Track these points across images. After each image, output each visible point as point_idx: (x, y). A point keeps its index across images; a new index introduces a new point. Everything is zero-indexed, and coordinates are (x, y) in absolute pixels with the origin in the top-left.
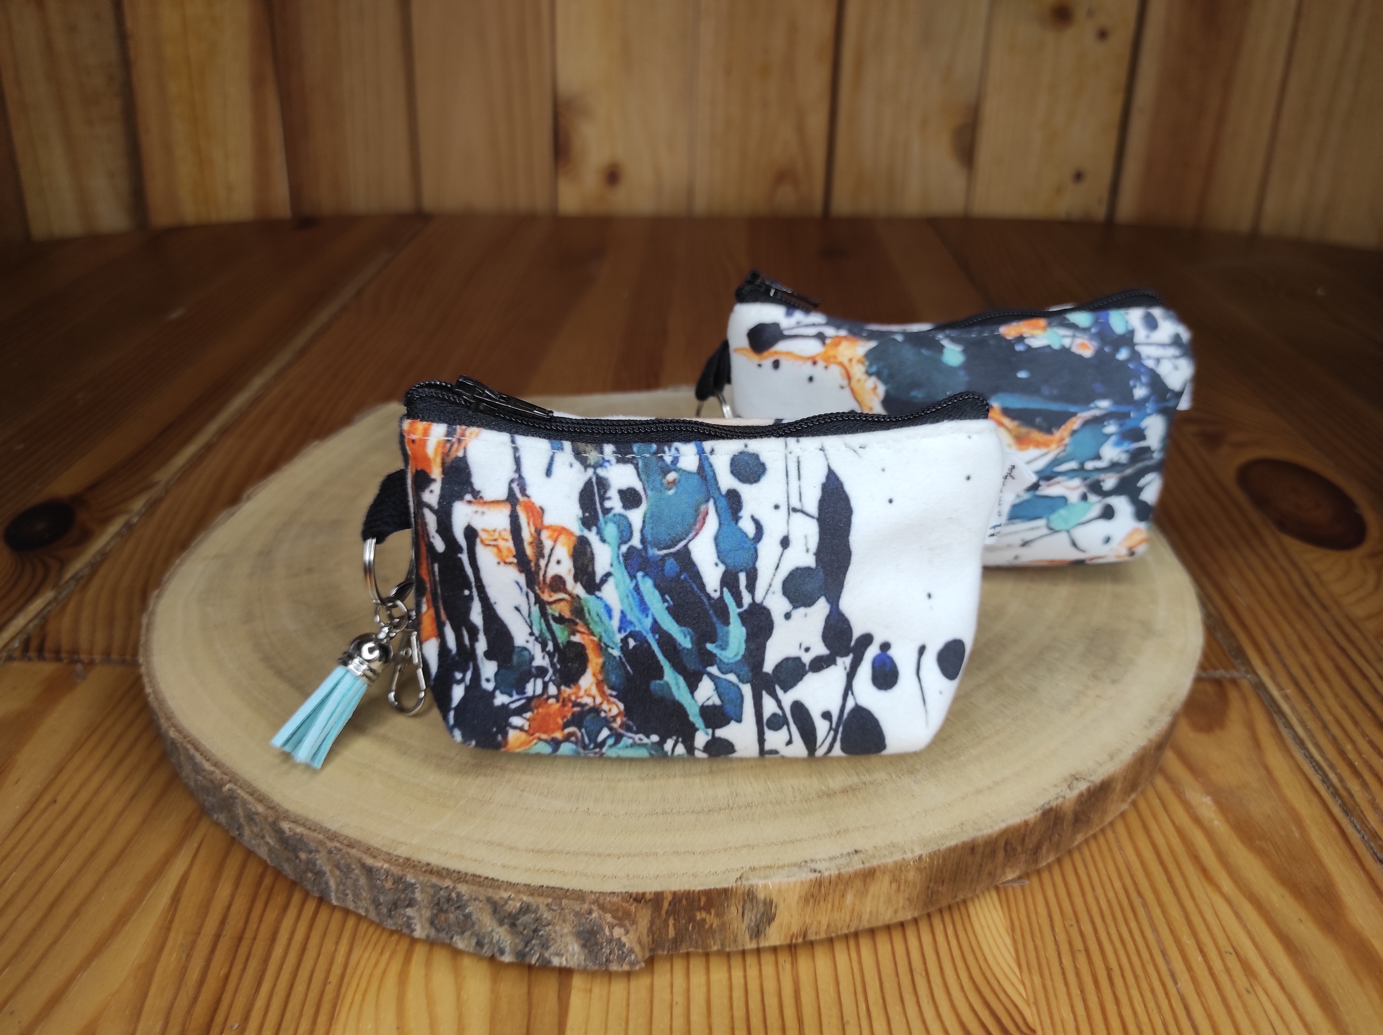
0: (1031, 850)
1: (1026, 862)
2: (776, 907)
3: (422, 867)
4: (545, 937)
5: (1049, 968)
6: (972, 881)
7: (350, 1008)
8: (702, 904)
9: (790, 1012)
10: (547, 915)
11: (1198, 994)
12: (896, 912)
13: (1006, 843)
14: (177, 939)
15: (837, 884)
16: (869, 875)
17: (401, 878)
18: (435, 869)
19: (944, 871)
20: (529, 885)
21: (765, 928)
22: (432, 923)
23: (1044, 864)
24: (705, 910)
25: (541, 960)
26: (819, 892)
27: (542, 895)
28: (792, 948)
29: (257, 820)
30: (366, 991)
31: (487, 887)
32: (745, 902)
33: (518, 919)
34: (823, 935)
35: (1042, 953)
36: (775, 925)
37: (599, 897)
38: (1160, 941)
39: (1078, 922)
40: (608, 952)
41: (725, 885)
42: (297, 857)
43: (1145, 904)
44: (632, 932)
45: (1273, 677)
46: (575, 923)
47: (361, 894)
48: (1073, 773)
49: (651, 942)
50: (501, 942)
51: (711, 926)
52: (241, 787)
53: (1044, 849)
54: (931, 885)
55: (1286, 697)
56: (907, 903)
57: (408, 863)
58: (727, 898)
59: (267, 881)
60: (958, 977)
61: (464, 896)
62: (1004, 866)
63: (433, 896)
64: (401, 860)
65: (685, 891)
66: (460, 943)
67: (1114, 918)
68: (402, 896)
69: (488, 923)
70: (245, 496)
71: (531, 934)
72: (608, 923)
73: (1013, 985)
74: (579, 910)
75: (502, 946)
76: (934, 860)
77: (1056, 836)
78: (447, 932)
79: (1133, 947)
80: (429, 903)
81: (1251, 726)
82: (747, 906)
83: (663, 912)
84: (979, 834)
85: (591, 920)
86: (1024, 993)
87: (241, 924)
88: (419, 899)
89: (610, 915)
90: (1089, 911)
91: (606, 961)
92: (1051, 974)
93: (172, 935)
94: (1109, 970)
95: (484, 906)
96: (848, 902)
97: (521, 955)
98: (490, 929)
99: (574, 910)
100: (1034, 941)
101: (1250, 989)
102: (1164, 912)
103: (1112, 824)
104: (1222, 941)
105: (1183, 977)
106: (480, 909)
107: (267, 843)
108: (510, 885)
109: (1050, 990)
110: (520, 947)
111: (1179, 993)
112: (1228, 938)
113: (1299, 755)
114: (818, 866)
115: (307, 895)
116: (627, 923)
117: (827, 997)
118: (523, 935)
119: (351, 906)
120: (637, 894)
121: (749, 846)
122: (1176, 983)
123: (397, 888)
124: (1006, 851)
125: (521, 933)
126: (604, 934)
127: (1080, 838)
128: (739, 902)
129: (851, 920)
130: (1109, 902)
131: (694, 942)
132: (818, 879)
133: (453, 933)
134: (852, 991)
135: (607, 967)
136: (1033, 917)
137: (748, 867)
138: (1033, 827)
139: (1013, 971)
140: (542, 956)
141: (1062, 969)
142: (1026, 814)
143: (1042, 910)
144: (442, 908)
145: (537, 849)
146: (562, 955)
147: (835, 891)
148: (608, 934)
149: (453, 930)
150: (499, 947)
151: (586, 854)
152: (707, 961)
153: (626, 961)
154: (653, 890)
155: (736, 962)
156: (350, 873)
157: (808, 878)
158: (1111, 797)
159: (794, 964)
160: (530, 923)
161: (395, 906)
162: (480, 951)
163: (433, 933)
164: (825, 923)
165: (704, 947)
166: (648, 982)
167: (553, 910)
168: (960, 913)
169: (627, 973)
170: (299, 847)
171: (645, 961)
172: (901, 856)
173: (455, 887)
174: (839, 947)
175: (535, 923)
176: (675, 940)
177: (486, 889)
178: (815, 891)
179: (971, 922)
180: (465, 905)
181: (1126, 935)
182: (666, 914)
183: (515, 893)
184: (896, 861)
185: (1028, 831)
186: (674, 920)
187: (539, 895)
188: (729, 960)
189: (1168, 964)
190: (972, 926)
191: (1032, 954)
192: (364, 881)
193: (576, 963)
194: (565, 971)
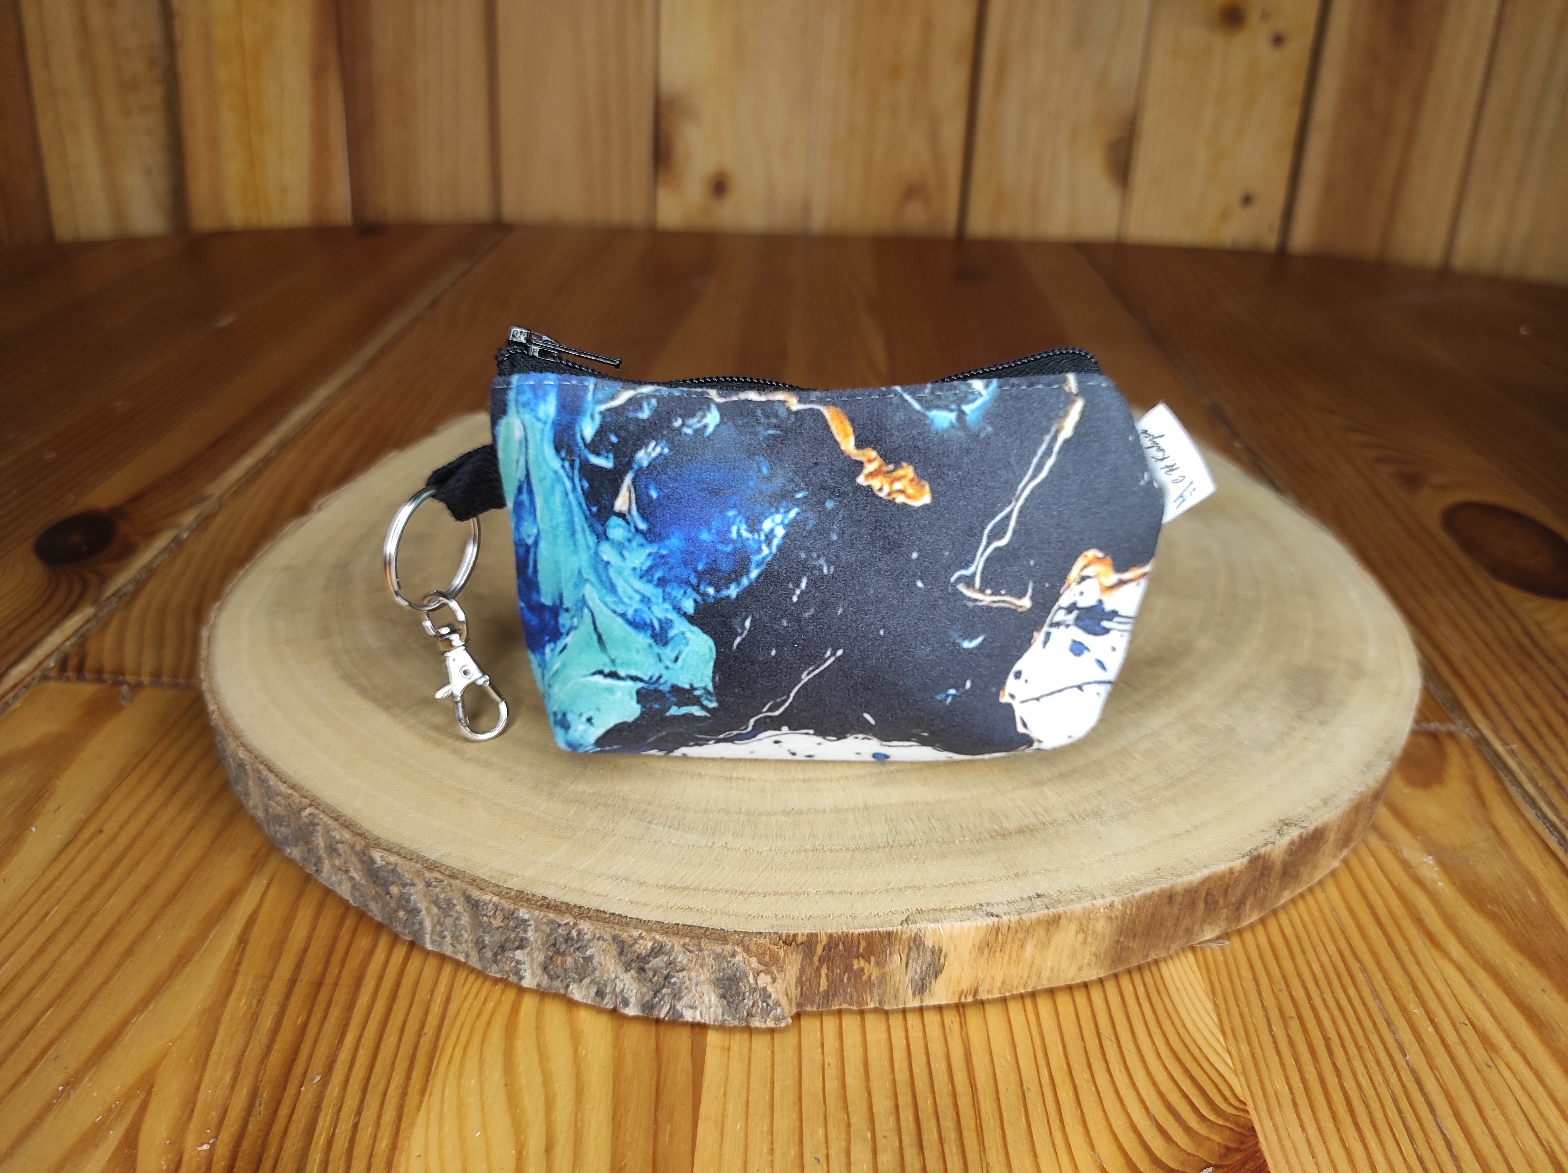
0: (1234, 904)
1: (1227, 919)
2: (945, 957)
3: (537, 901)
4: (678, 985)
5: (1258, 1036)
6: (1166, 938)
7: (449, 1062)
8: (861, 950)
9: (960, 1077)
10: (682, 958)
11: (1431, 1068)
12: (1080, 969)
13: (1208, 894)
14: (245, 983)
15: (1016, 932)
16: (1054, 922)
17: (514, 913)
18: (552, 903)
19: (1137, 922)
20: (663, 923)
21: (931, 983)
22: (545, 969)
23: (1247, 923)
24: (863, 958)
25: (671, 1013)
26: (996, 940)
27: (678, 934)
28: (959, 1007)
29: (341, 851)
30: (468, 1043)
31: (614, 923)
32: (910, 949)
33: (648, 963)
34: (996, 995)
35: (1248, 1018)
36: (942, 978)
37: (744, 937)
38: (1383, 1010)
39: (1288, 986)
40: (751, 1003)
41: (890, 929)
42: (388, 893)
43: (1364, 970)
44: (779, 981)
45: (1496, 731)
46: (714, 968)
47: (461, 935)
48: (1282, 818)
49: (799, 994)
50: (625, 991)
51: (870, 978)
52: (323, 811)
53: (1248, 903)
54: (1122, 939)
55: (1512, 753)
56: (1094, 959)
57: (521, 897)
58: (890, 944)
59: (349, 923)
60: (1153, 1043)
61: (585, 934)
62: (1204, 921)
63: (549, 935)
64: (513, 893)
65: (842, 934)
66: (577, 993)
67: (1330, 984)
68: (512, 936)
69: (612, 969)
70: (315, 507)
71: (661, 981)
72: (753, 969)
73: (1218, 1054)
74: (719, 951)
75: (626, 996)
76: (1126, 907)
77: (1262, 890)
78: (562, 981)
79: (1353, 1015)
80: (544, 944)
81: (1473, 782)
82: (912, 954)
83: (816, 959)
84: (1179, 880)
85: (733, 965)
86: (1230, 1063)
87: (320, 968)
88: (532, 939)
89: (756, 960)
90: (1300, 976)
91: (748, 1015)
92: (1259, 1042)
93: (240, 979)
94: (1326, 1039)
95: (609, 948)
96: (1027, 954)
97: (648, 1007)
98: (613, 976)
99: (714, 952)
100: (1238, 1006)
101: (1491, 1064)
102: (1386, 978)
103: (1320, 883)
104: (1455, 1011)
105: (1413, 1049)
106: (604, 950)
107: (352, 879)
108: (640, 923)
109: (1260, 1059)
110: (647, 998)
111: (1409, 1066)
112: (1462, 1008)
113: (1530, 814)
114: (994, 910)
115: (396, 938)
116: (774, 969)
117: (1003, 1062)
118: (652, 982)
119: (448, 951)
120: (788, 935)
121: (915, 887)
122: (1405, 1055)
123: (507, 925)
124: (1206, 903)
125: (650, 980)
126: (748, 981)
127: (1286, 896)
128: (904, 948)
129: (1028, 977)
130: (1322, 966)
131: (848, 996)
132: (995, 924)
133: (569, 980)
134: (1032, 1055)
135: (747, 1022)
136: (1236, 980)
137: (914, 909)
138: (1238, 877)
139: (1217, 1039)
140: (673, 1008)
141: (1273, 1037)
142: (1231, 861)
143: (1246, 973)
144: (558, 950)
145: (669, 885)
146: (696, 1008)
147: (1013, 940)
148: (752, 981)
149: (570, 977)
150: (623, 997)
151: (727, 892)
152: (863, 1020)
153: (770, 1016)
154: (806, 931)
155: (896, 1022)
156: (450, 909)
157: (984, 923)
158: (1323, 849)
159: (963, 1025)
160: (662, 968)
161: (503, 948)
162: (600, 1003)
163: (545, 982)
164: (999, 979)
165: (859, 1004)
166: (795, 1040)
167: (690, 951)
168: (1152, 974)
169: (772, 1031)
170: (391, 879)
171: (792, 1018)
172: (1090, 902)
173: (576, 924)
174: (1015, 1008)
175: (667, 967)
176: (827, 994)
177: (612, 927)
178: (991, 939)
179: (1164, 984)
180: (586, 946)
181: (1344, 1002)
182: (819, 961)
183: (646, 931)
184: (1084, 909)
185: (1232, 880)
186: (828, 969)
187: (674, 934)
188: (888, 1019)
189: (1394, 1034)
190: (1166, 988)
191: (1237, 1021)
192: (467, 919)
193: (713, 1017)
194: (699, 1028)
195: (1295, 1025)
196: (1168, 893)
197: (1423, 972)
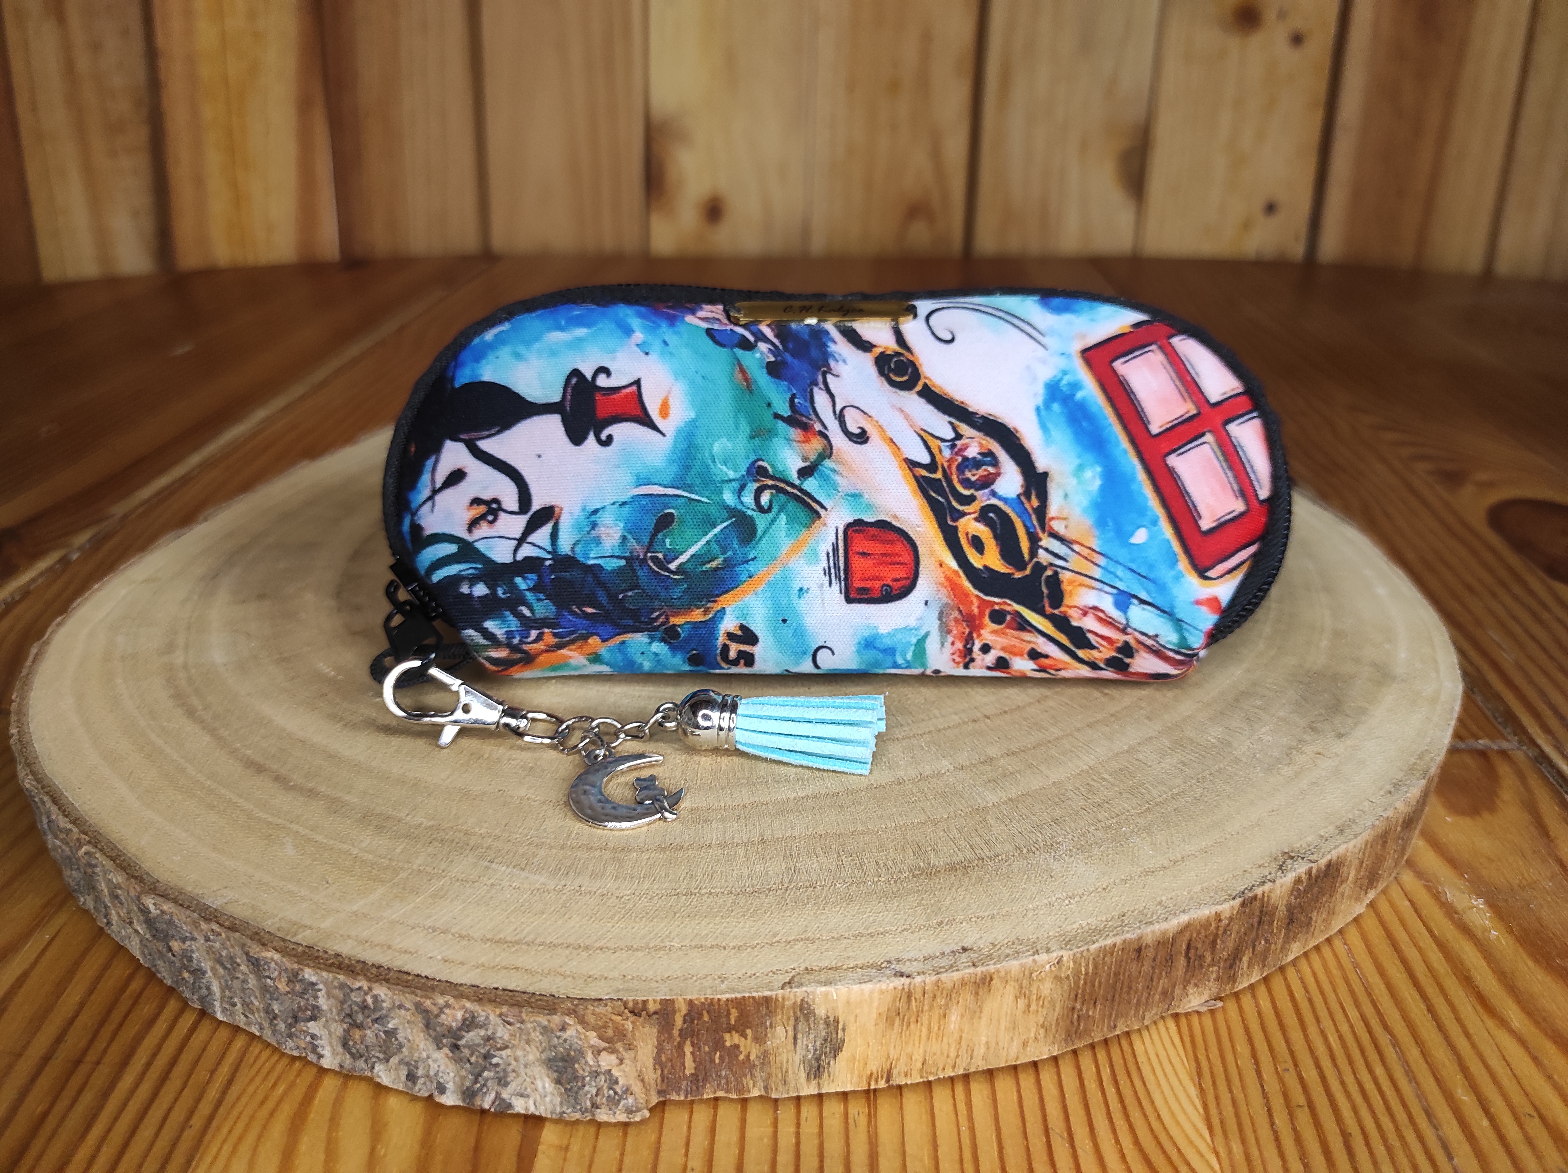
0: (1226, 960)
1: (1218, 979)
2: (844, 1030)
3: (328, 959)
4: (502, 1067)
5: (1255, 1131)
6: (1138, 1003)
8: (733, 1022)
10: (503, 1033)
12: (1025, 1044)
13: (1189, 947)
15: (935, 997)
16: (984, 984)
17: (298, 974)
18: (347, 961)
19: (1097, 984)
20: (478, 987)
21: (829, 1063)
22: (345, 1045)
23: (1246, 984)
24: (737, 1032)
25: (497, 1103)
26: (909, 1008)
27: (494, 1001)
28: (870, 1095)
29: (122, 898)
31: (417, 987)
32: (797, 1019)
33: (461, 1038)
34: (916, 1078)
35: (1243, 1108)
36: (843, 1056)
37: (577, 1005)
38: (1421, 1096)
39: (1296, 1065)
40: (594, 1091)
41: (768, 993)
42: (170, 949)
43: (1395, 1043)
44: (628, 1061)
45: (1559, 748)
46: (544, 1045)
47: (251, 1003)
48: (1286, 850)
49: (659, 1079)
50: (440, 1074)
51: (748, 1056)
52: (101, 850)
53: (1245, 959)
54: (1078, 1006)
56: (1042, 1031)
57: (310, 954)
58: (770, 1013)
59: (136, 985)
60: (1117, 1141)
61: (383, 1001)
62: (1186, 983)
63: (343, 1003)
64: (300, 949)
65: (706, 999)
66: (384, 1075)
67: (1351, 1062)
68: (302, 1004)
69: (422, 1046)
71: (480, 1061)
72: (592, 1047)
73: (1199, 1153)
74: (546, 1023)
75: (441, 1080)
76: (1080, 964)
77: (1263, 942)
78: (366, 1060)
79: (1381, 1102)
80: (338, 1014)
81: (1532, 808)
82: (800, 1027)
83: (676, 1033)
84: (1149, 930)
85: (565, 1040)
88: (325, 1007)
89: (595, 1034)
90: (1312, 1051)
91: (592, 1107)
92: (1257, 1140)
94: (1346, 1136)
95: (413, 1019)
96: (952, 1026)
97: (469, 1094)
98: (424, 1055)
99: (539, 1024)
100: (1230, 1090)
102: (1425, 1054)
103: (1341, 931)
104: (1517, 1098)
105: (1462, 1149)
106: (408, 1022)
107: (136, 931)
108: (449, 987)
110: (467, 1084)
112: (1526, 1094)
114: (906, 969)
115: (184, 1004)
116: (619, 1046)
118: (471, 1064)
119: (241, 1021)
120: (636, 1002)
121: (807, 939)
122: (1450, 1157)
123: (294, 989)
124: (1188, 959)
125: (469, 1061)
126: (586, 1062)
127: (1296, 949)
129: (958, 1056)
130: (1341, 1037)
131: (723, 1082)
132: (906, 987)
134: (957, 1157)
135: (594, 1115)
136: (1230, 1057)
137: (802, 968)
138: (1228, 925)
139: (1201, 1135)
140: (498, 1095)
141: (1275, 1132)
142: (1218, 903)
143: (1243, 1048)
144: (355, 1021)
145: (497, 938)
146: (528, 1096)
147: (931, 1008)
148: (591, 1063)
149: (373, 1056)
150: (439, 1083)
151: (568, 947)
152: (744, 1110)
153: (620, 1107)
154: (658, 998)
155: (786, 1114)
156: (234, 969)
157: (891, 985)
158: (1341, 890)
159: (872, 1117)
160: (479, 1045)
161: (296, 1018)
162: (412, 1089)
163: (347, 1062)
164: (918, 1058)
165: (740, 1091)
166: (653, 1138)
167: (510, 1024)
168: (1122, 1051)
169: (626, 1125)
170: (170, 933)
171: (651, 1110)
172: (1031, 958)
173: (370, 989)
174: (941, 1097)
175: (485, 1045)
176: (695, 1075)
177: (412, 993)
178: (902, 1005)
179: (1137, 1063)
180: (387, 1016)
181: (1369, 1086)
182: (680, 1035)
183: (455, 997)
184: (1023, 966)
185: (1221, 930)
186: (693, 1046)
187: (490, 1001)
188: (776, 1109)
189: (1437, 1129)
190: (1139, 1069)
191: (1228, 1111)
192: (255, 982)
193: (550, 1107)
194: (534, 1121)
195: (1304, 1118)
196: (1137, 947)
197: (1474, 1046)
